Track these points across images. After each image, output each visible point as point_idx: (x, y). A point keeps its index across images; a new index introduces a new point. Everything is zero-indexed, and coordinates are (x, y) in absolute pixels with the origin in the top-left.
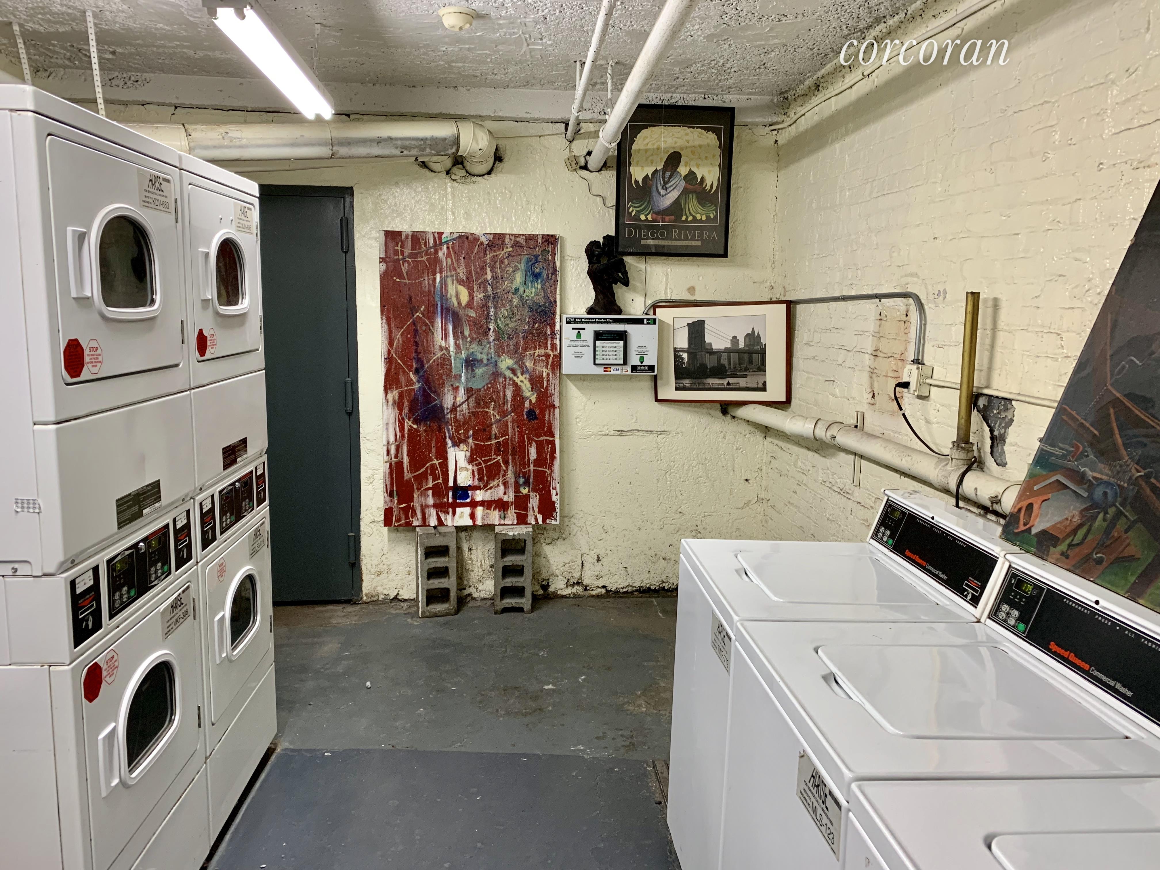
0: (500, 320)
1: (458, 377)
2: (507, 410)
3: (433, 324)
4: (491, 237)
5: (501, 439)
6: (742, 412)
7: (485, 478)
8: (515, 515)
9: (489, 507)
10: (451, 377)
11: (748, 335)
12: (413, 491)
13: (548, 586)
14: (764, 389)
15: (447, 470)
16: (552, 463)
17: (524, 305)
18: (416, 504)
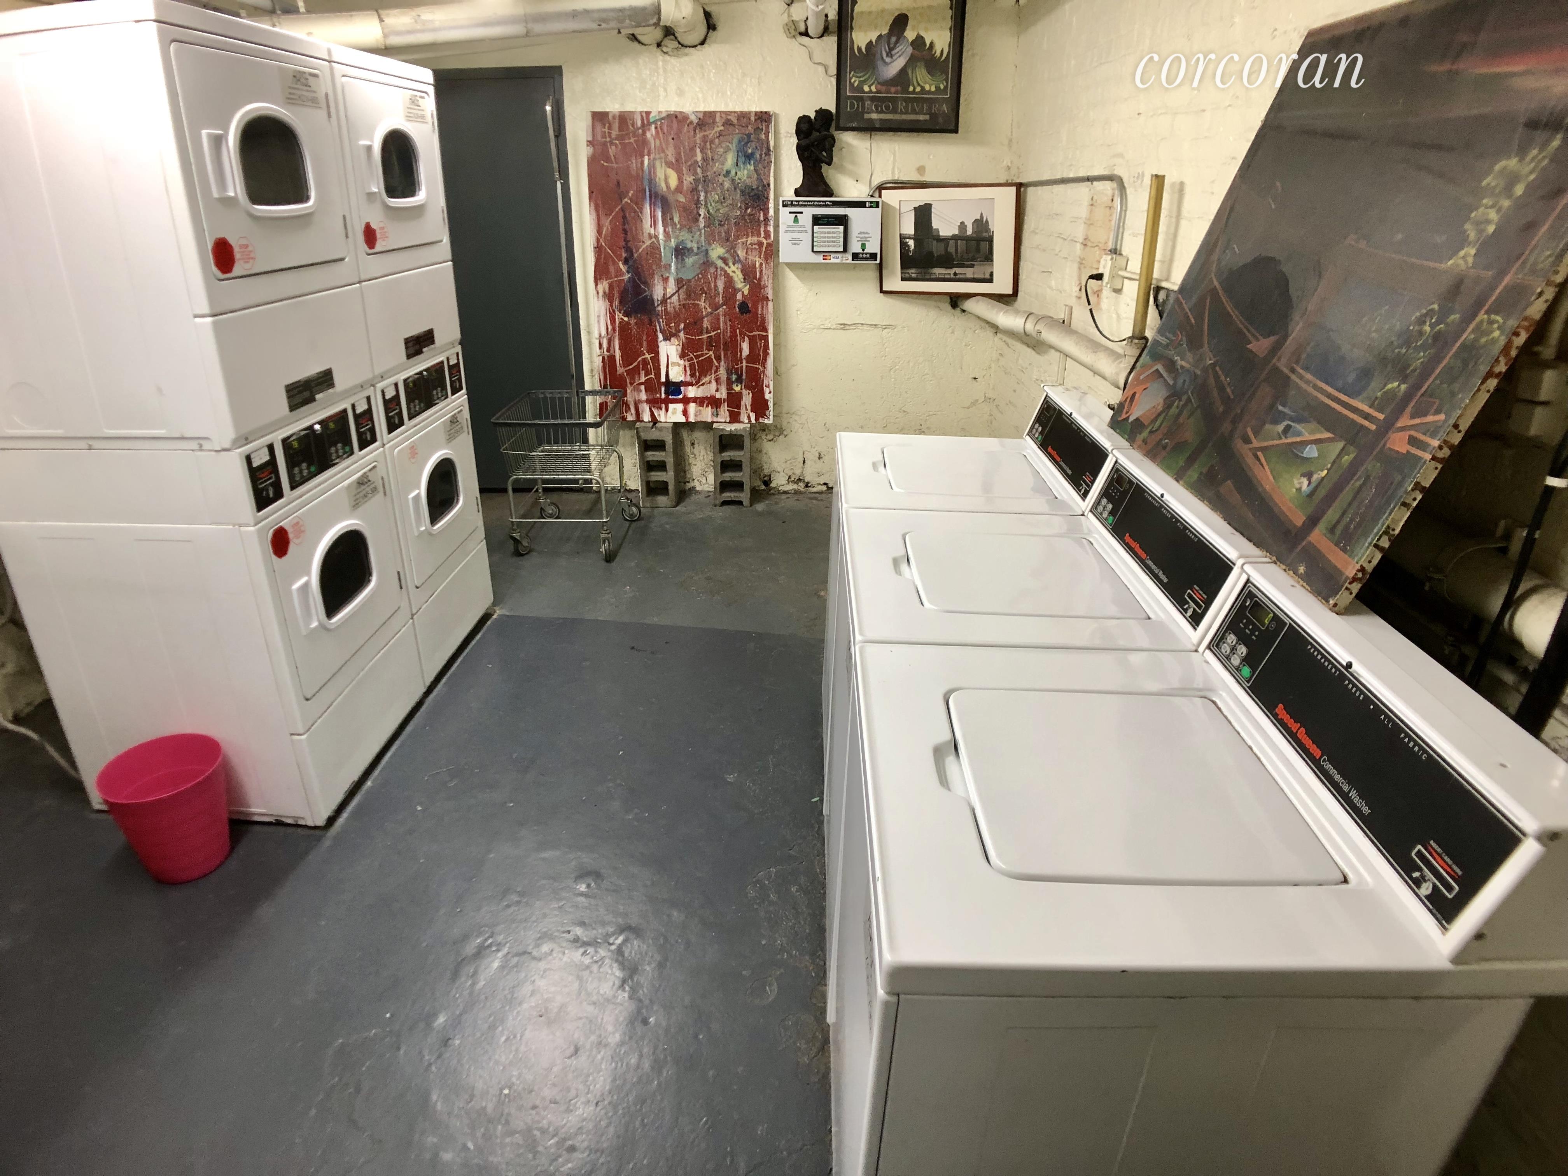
0: (711, 205)
1: (668, 267)
2: (718, 302)
3: (641, 210)
4: (701, 116)
5: (713, 334)
6: (969, 305)
7: (697, 374)
8: (727, 412)
9: (701, 405)
10: (660, 267)
11: (976, 220)
12: (626, 386)
13: (770, 481)
14: (990, 280)
15: (659, 365)
16: (765, 359)
17: (735, 189)
18: (630, 398)
